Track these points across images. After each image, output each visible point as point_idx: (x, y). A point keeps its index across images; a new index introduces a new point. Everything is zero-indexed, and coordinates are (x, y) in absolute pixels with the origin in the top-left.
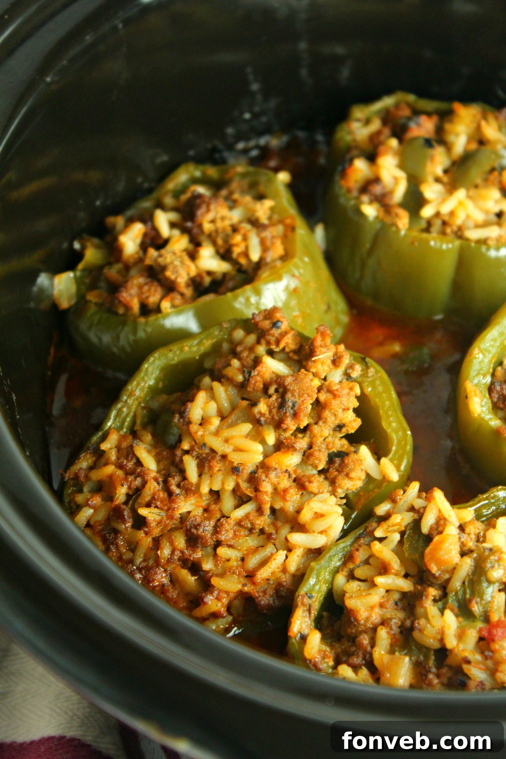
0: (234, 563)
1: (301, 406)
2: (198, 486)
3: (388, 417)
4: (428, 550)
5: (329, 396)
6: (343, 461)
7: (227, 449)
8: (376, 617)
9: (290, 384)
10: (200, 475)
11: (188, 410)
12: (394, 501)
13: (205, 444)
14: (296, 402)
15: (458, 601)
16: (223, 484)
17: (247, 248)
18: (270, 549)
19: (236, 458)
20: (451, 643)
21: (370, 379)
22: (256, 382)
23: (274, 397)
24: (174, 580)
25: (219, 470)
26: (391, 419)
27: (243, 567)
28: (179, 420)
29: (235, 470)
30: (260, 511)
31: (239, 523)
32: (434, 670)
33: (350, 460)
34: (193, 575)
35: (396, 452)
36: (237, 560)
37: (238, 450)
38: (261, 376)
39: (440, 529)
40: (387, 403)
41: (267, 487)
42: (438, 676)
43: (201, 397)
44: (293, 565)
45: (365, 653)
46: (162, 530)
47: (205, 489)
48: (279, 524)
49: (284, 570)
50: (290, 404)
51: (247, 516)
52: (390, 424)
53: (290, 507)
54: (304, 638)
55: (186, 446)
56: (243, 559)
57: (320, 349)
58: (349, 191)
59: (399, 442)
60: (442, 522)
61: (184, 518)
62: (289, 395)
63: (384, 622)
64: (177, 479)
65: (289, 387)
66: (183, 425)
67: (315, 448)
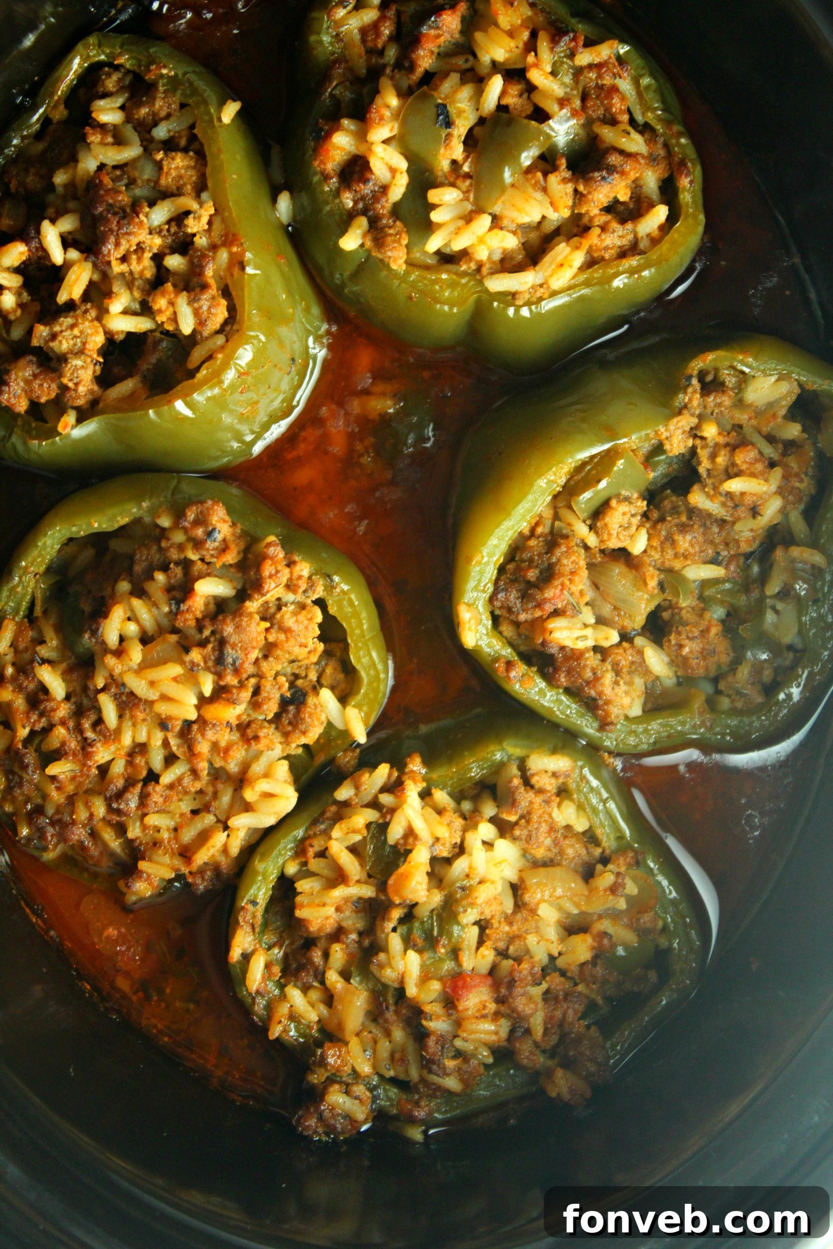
0: (165, 835)
1: (243, 662)
2: (118, 731)
3: (358, 649)
4: (391, 882)
5: (282, 637)
6: (298, 711)
7: (153, 695)
8: (330, 927)
9: (230, 635)
10: (121, 717)
11: (101, 630)
12: (357, 787)
13: (124, 685)
14: (237, 658)
15: (425, 932)
16: (149, 737)
17: (175, 313)
18: (209, 819)
19: (163, 709)
20: (412, 991)
21: (336, 599)
22: (186, 620)
23: (210, 646)
24: (94, 834)
25: (144, 720)
26: (361, 653)
27: (176, 838)
28: (89, 638)
29: (163, 724)
30: (194, 772)
31: (171, 787)
32: (392, 1008)
33: (307, 715)
34: (117, 838)
35: (366, 694)
36: (168, 829)
37: (165, 698)
38: (192, 611)
39: (409, 847)
40: (358, 631)
41: (203, 747)
42: (396, 1012)
43: (118, 614)
44: (235, 849)
45: (316, 969)
46: (77, 787)
47: (127, 740)
48: (220, 786)
49: (225, 850)
50: (230, 660)
51: (180, 780)
52: (359, 659)
53: (233, 767)
54: (246, 957)
55: (100, 683)
56: (176, 830)
57: (268, 580)
58: (326, 177)
59: (370, 683)
60: (411, 840)
61: (104, 770)
62: (229, 650)
63: (338, 934)
64: (93, 717)
65: (228, 639)
66: (95, 645)
67: (264, 694)
